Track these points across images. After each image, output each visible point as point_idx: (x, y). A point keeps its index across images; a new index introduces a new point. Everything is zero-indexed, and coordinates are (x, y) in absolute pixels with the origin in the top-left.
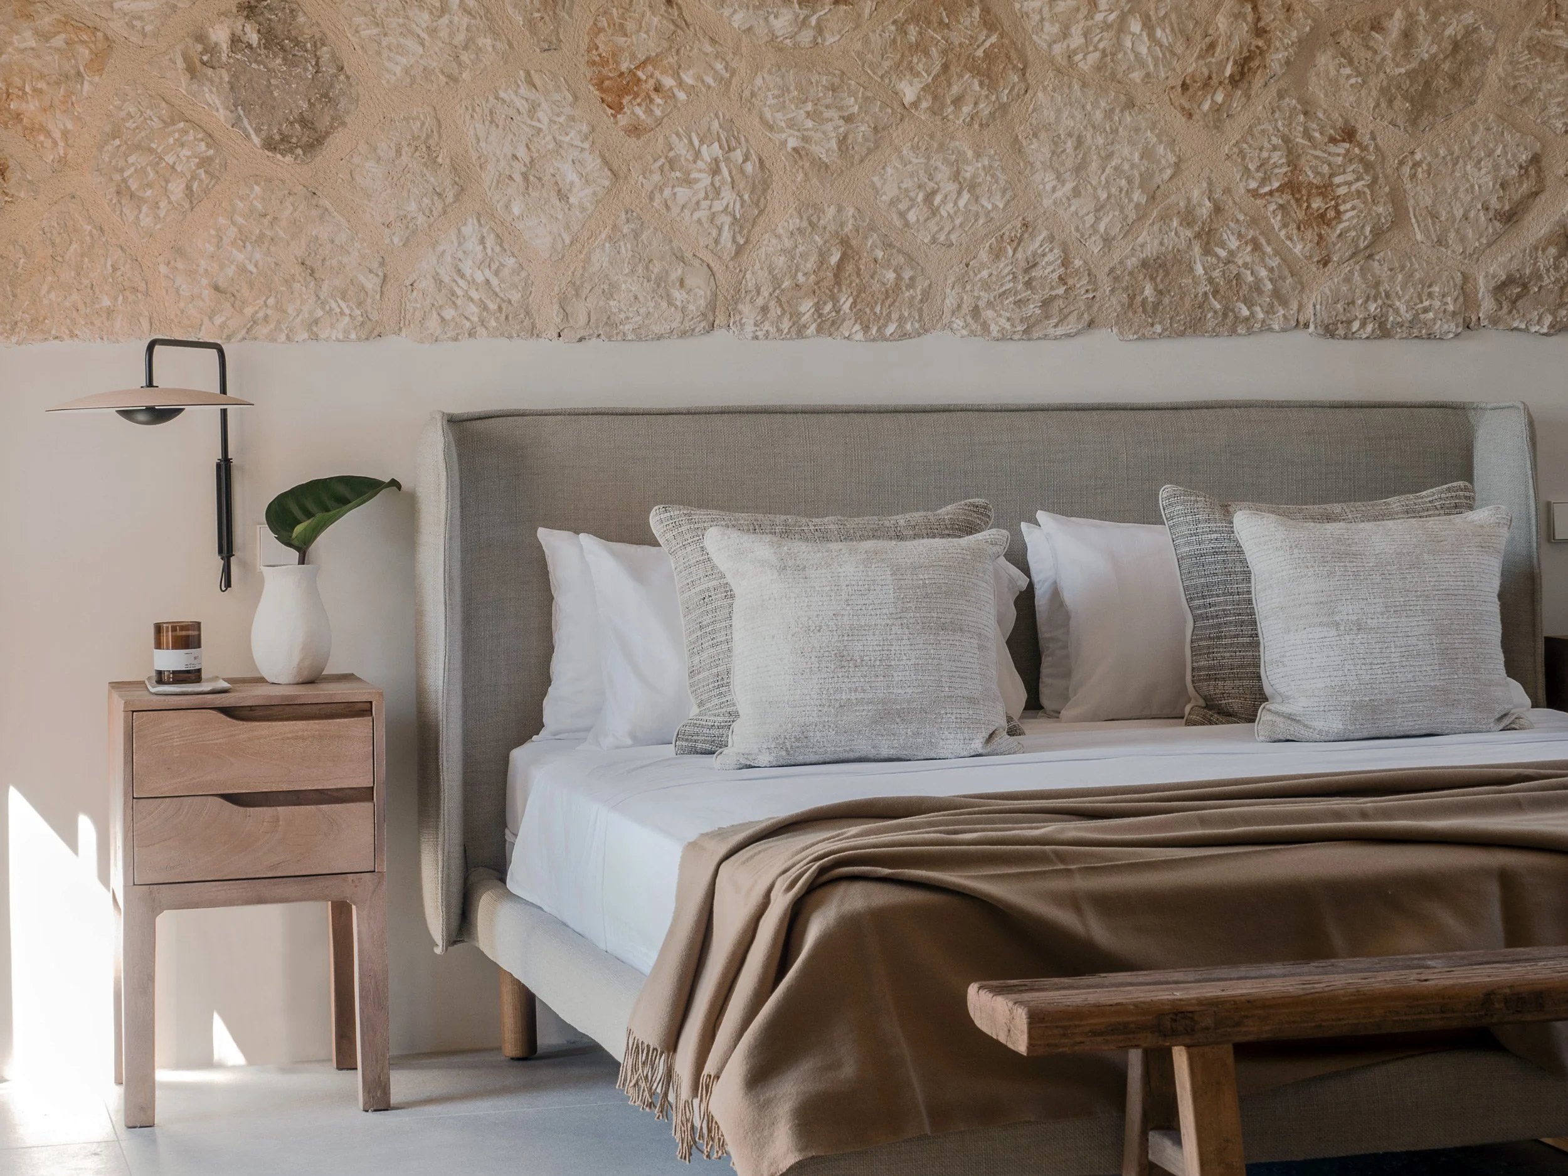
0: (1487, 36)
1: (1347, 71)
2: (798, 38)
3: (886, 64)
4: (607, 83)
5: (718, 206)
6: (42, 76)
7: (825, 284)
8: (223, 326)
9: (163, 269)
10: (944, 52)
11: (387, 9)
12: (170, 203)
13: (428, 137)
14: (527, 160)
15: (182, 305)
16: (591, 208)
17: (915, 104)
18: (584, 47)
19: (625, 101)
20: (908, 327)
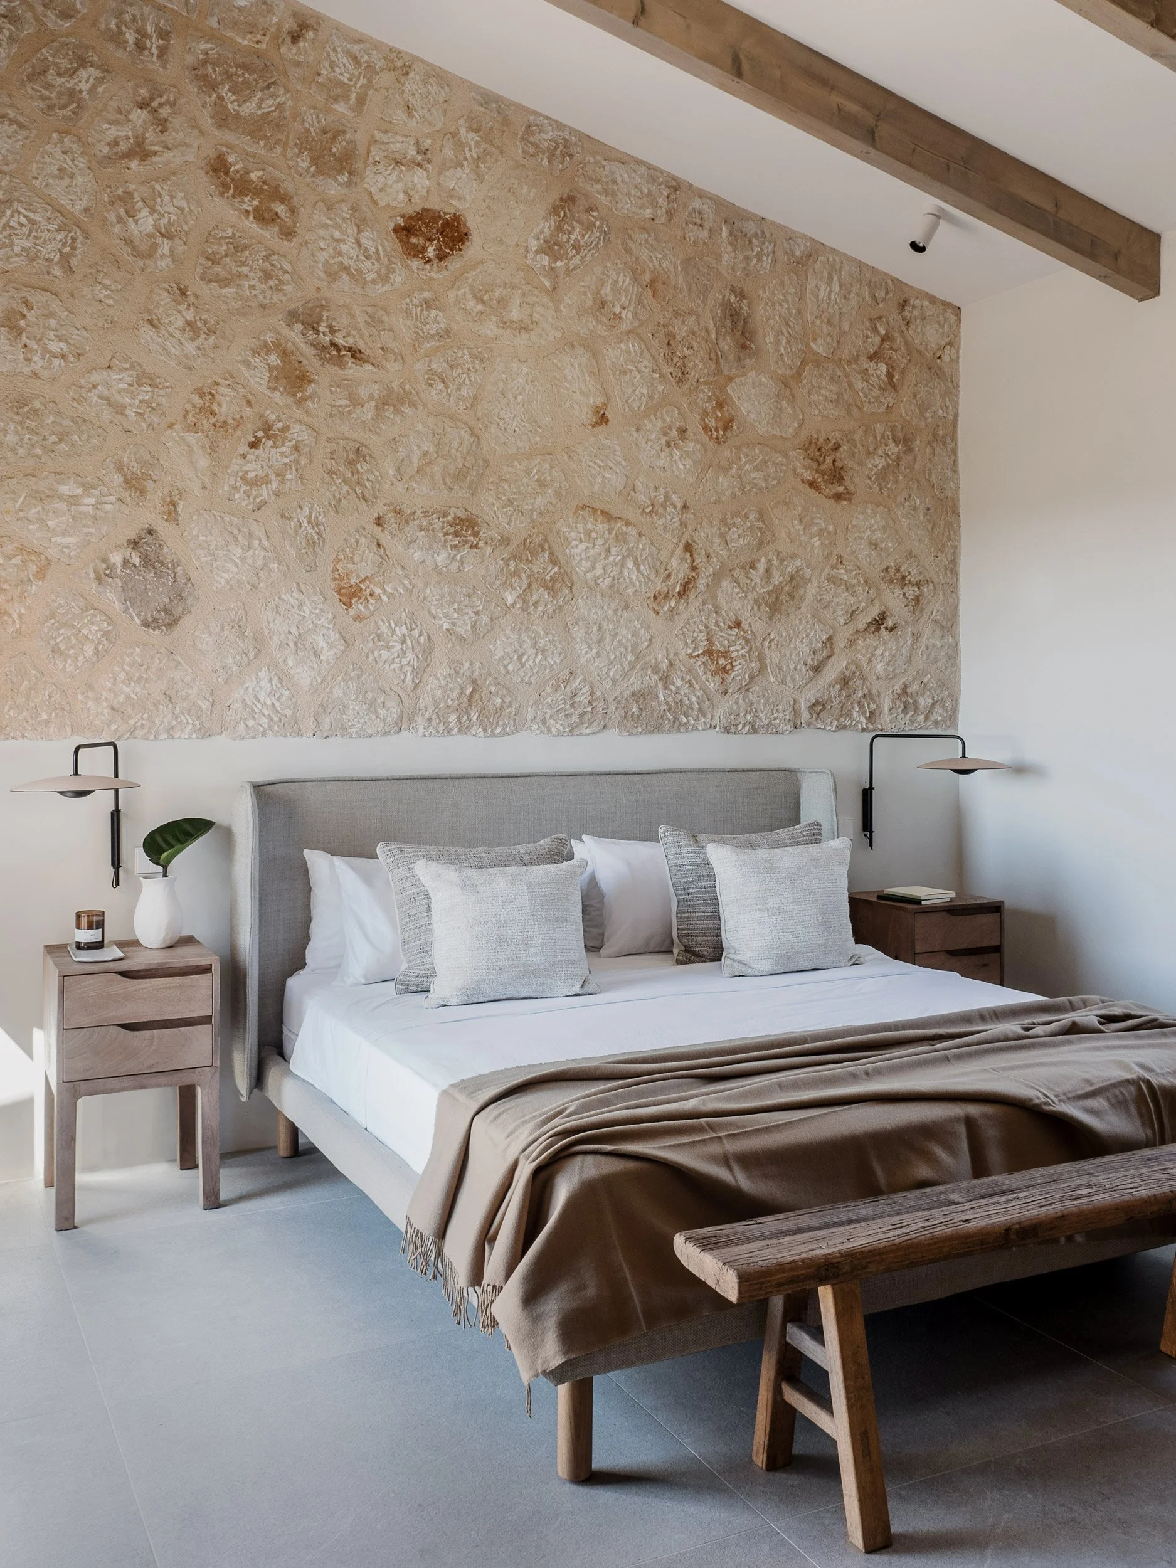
0: (807, 572)
1: (737, 590)
2: (450, 567)
3: (498, 583)
4: (343, 591)
5: (405, 661)
6: (6, 581)
7: (463, 705)
8: (116, 730)
9: (80, 697)
10: (529, 577)
11: (217, 545)
12: (85, 657)
13: (240, 620)
14: (297, 634)
15: (91, 718)
16: (333, 662)
17: (513, 605)
18: (330, 570)
19: (353, 601)
20: (508, 729)
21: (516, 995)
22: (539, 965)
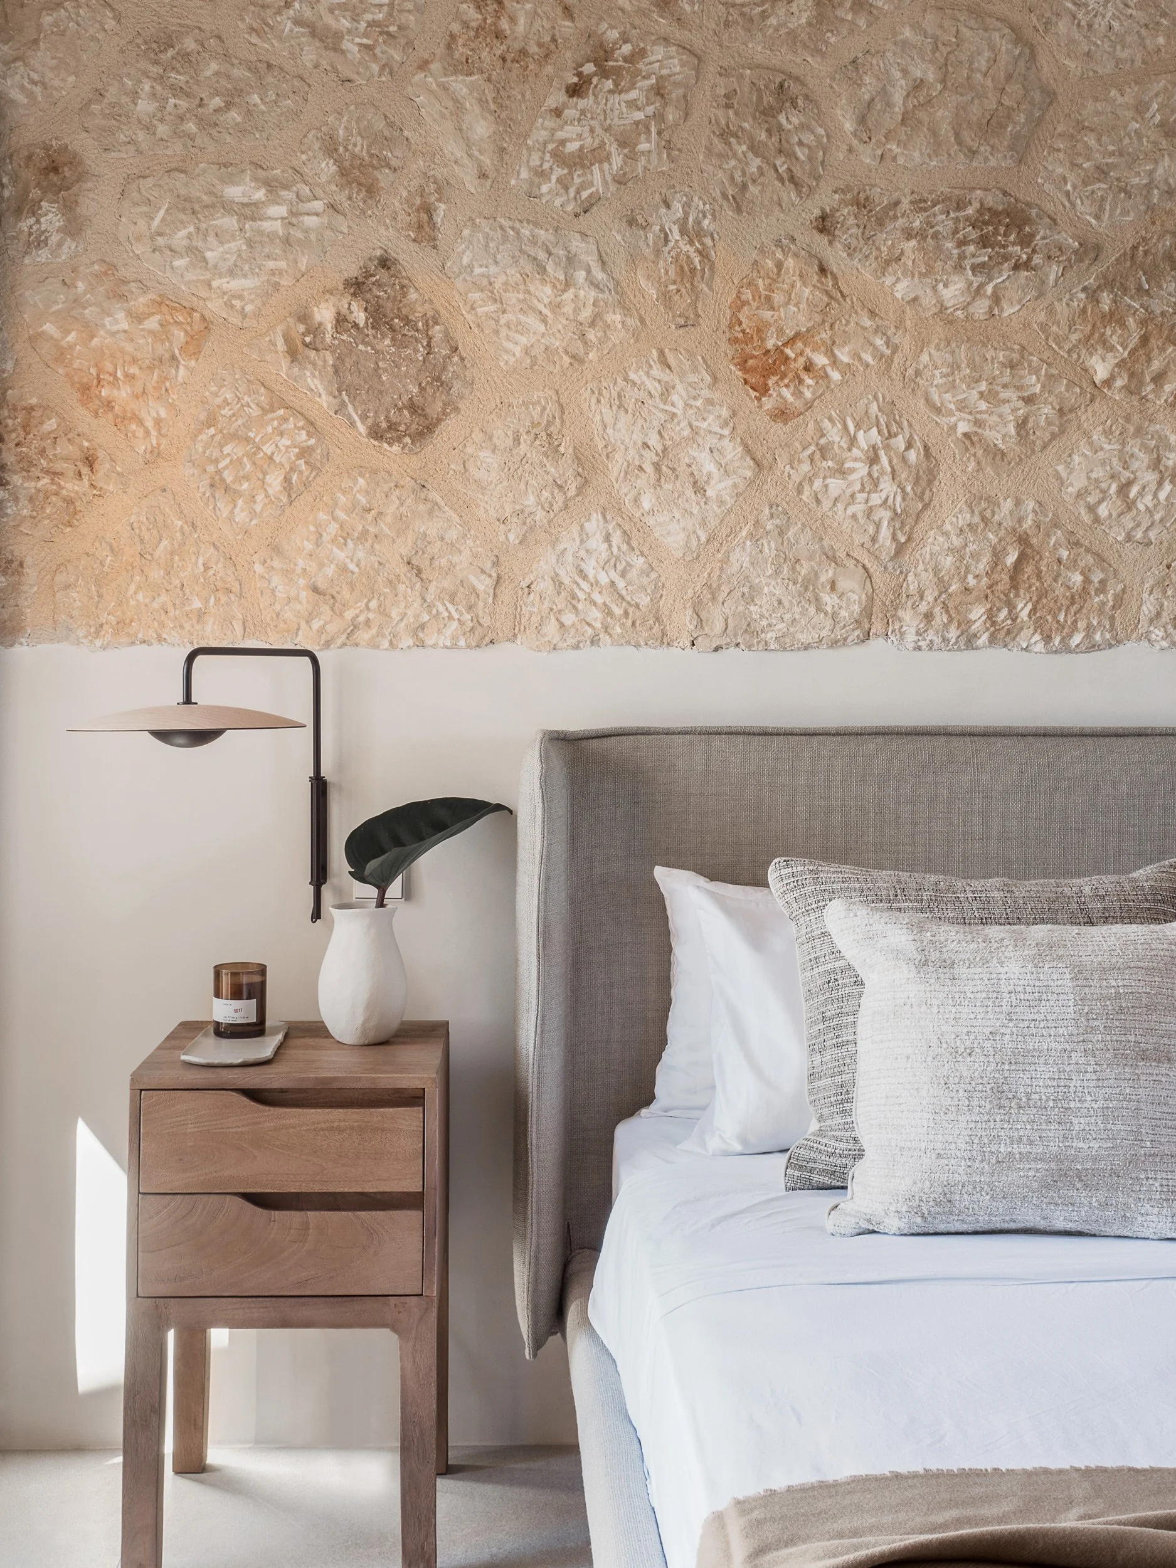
2: (971, 310)
3: (1074, 337)
4: (751, 362)
5: (876, 499)
6: (135, 361)
7: (1000, 587)
8: (322, 630)
9: (258, 568)
10: (1143, 323)
11: (506, 283)
12: (267, 496)
13: (549, 424)
14: (659, 448)
15: (277, 607)
16: (730, 501)
17: (1108, 383)
18: (725, 323)
19: (770, 383)
20: (1098, 637)
21: (1042, 1224)
22: (1095, 1160)
